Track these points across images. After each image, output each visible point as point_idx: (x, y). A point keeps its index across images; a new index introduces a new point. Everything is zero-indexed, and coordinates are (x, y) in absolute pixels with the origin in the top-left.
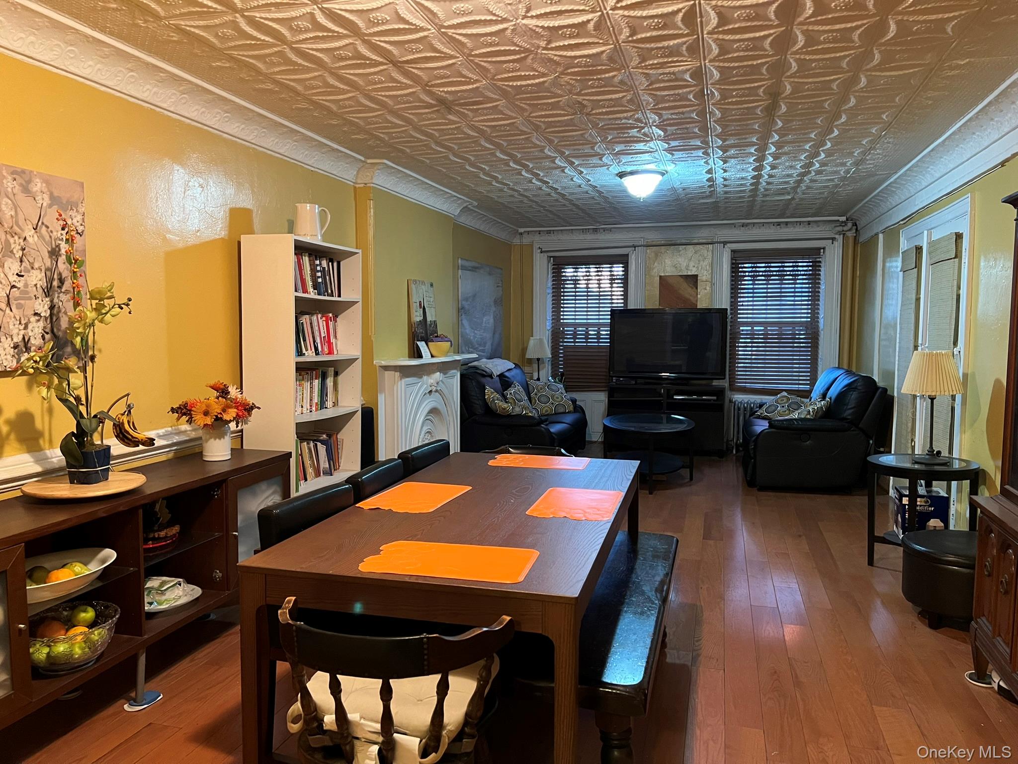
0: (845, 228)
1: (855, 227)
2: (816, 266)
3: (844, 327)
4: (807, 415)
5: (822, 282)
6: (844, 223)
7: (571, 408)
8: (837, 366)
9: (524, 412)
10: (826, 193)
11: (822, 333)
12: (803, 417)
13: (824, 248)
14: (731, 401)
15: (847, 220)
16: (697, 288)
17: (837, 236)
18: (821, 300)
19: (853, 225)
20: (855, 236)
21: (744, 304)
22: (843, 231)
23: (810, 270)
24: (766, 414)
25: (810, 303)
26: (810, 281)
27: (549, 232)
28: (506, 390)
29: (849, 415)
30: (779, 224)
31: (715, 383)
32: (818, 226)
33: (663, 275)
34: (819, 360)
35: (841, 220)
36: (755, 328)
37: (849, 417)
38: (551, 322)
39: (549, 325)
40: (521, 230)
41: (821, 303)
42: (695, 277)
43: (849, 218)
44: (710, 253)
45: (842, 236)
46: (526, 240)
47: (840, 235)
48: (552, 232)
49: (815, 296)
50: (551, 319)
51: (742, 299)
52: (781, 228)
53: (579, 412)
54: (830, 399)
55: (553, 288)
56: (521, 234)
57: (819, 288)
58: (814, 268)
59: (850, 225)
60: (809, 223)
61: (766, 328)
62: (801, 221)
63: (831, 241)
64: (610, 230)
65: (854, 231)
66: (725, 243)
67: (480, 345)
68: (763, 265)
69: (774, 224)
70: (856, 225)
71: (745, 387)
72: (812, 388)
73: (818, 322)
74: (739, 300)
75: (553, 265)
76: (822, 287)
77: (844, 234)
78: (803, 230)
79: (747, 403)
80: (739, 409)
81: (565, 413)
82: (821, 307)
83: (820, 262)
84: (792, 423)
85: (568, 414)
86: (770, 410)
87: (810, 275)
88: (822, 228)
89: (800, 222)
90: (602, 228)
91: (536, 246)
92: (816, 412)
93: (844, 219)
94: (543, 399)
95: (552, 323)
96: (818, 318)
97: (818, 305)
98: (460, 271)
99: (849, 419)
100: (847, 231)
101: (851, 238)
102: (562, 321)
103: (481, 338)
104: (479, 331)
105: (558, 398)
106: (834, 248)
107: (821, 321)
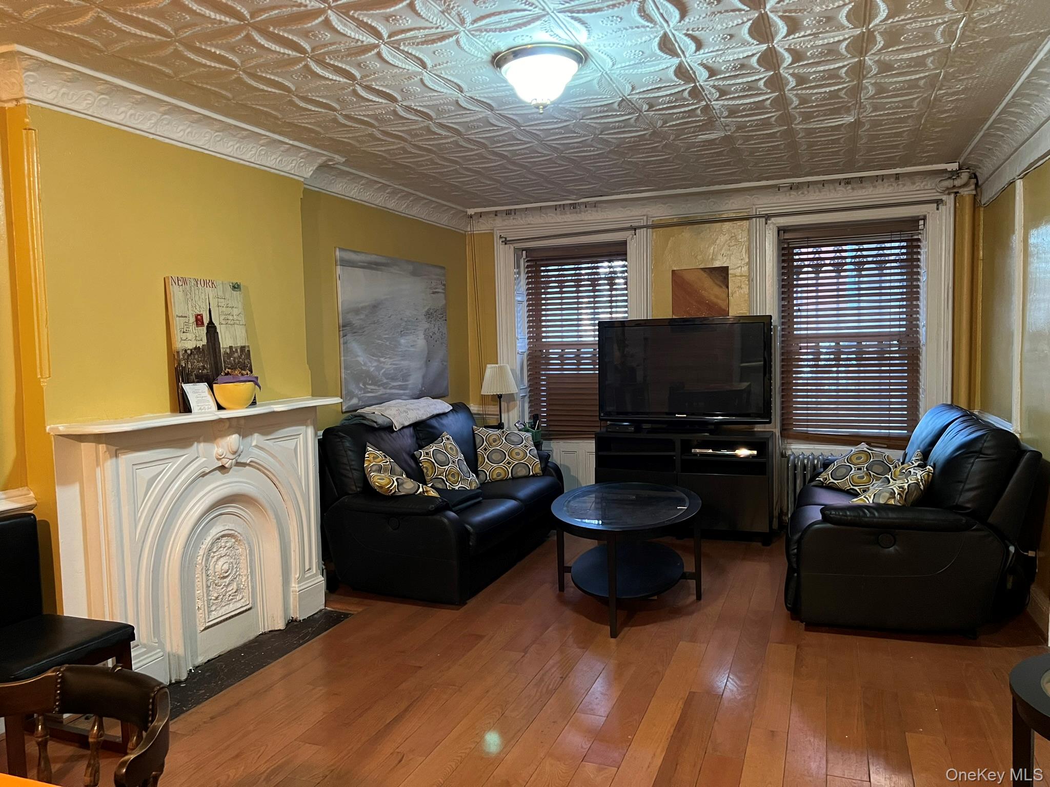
0: (958, 182)
1: (974, 181)
2: (913, 247)
3: (960, 339)
4: (889, 498)
5: (922, 271)
6: (955, 174)
7: (538, 470)
8: (949, 403)
9: (421, 490)
10: (915, 103)
11: (923, 350)
12: (882, 501)
13: (924, 219)
14: (783, 455)
15: (960, 169)
16: (728, 287)
17: (944, 198)
18: (921, 298)
19: (970, 178)
20: (975, 195)
21: (801, 308)
22: (954, 186)
23: (903, 254)
24: (832, 480)
25: (905, 303)
26: (903, 271)
27: (508, 213)
28: (421, 447)
29: (968, 501)
30: (848, 182)
31: (758, 428)
32: (914, 183)
33: (675, 269)
34: (921, 390)
35: (949, 169)
36: (821, 344)
37: (969, 505)
38: (527, 341)
39: (522, 345)
40: (471, 211)
41: (922, 303)
42: (724, 271)
43: (964, 163)
44: (745, 234)
45: (952, 196)
46: (481, 227)
47: (949, 194)
48: (513, 213)
49: (912, 293)
50: (527, 337)
51: (799, 302)
52: (853, 189)
53: (552, 476)
54: (934, 467)
55: (528, 294)
56: (471, 216)
57: (918, 280)
58: (910, 250)
59: (965, 176)
60: (897, 177)
61: (859, 343)
62: (883, 175)
63: (935, 205)
64: (595, 205)
65: (973, 187)
66: (767, 217)
67: (393, 379)
68: (831, 248)
69: (839, 182)
70: (976, 177)
71: (806, 433)
72: (909, 434)
73: (918, 332)
74: (795, 302)
75: (528, 261)
76: (923, 278)
77: (956, 193)
78: (888, 191)
79: (808, 458)
80: (795, 467)
81: (527, 477)
82: (922, 310)
83: (919, 240)
84: (861, 514)
85: (531, 478)
86: (838, 474)
87: (902, 261)
88: (919, 185)
89: (883, 177)
90: (582, 203)
91: (497, 234)
92: (906, 494)
93: (954, 166)
94: (495, 457)
95: (529, 343)
96: (917, 326)
97: (918, 306)
98: (339, 268)
99: (969, 508)
100: (960, 187)
101: (967, 199)
102: (543, 340)
103: (395, 369)
104: (390, 358)
105: (518, 454)
106: (941, 220)
107: (922, 331)
